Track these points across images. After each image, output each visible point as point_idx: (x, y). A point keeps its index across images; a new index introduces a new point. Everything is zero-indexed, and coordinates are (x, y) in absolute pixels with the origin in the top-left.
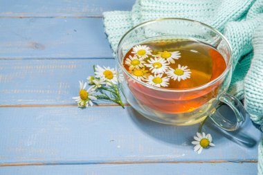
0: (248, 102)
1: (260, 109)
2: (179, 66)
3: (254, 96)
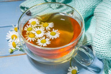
0: (96, 52)
1: (103, 56)
2: (53, 29)
3: (99, 49)
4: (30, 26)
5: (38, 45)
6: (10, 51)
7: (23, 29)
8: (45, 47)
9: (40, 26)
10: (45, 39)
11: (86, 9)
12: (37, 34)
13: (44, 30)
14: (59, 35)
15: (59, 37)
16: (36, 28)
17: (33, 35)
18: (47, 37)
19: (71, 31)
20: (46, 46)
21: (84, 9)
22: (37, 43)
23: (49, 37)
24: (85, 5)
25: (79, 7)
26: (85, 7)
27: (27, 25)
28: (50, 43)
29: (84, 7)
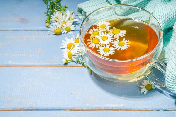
4: (97, 30)
5: (99, 53)
6: (64, 61)
7: (88, 32)
8: (106, 57)
9: (109, 32)
10: (109, 48)
11: (167, 19)
12: (102, 40)
13: (112, 37)
14: (127, 48)
15: (126, 49)
16: (103, 33)
17: (97, 41)
18: (112, 45)
19: (145, 42)
20: (109, 56)
21: (165, 18)
22: (98, 50)
23: (114, 47)
24: (166, 14)
25: (158, 15)
26: (167, 16)
27: (94, 28)
28: (114, 54)
29: (164, 16)
